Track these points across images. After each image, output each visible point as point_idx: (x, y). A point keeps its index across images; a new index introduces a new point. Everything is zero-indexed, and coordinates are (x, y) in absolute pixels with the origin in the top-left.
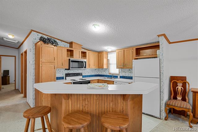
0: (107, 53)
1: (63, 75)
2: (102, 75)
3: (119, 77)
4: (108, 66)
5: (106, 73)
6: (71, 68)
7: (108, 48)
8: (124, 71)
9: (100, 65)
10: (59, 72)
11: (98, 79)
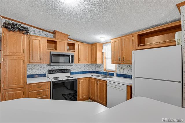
0: (102, 44)
1: (44, 72)
2: (96, 72)
3: (115, 75)
4: (103, 60)
5: (101, 70)
6: (52, 63)
7: (100, 38)
8: (122, 68)
9: (93, 60)
10: (39, 68)
11: (89, 77)
